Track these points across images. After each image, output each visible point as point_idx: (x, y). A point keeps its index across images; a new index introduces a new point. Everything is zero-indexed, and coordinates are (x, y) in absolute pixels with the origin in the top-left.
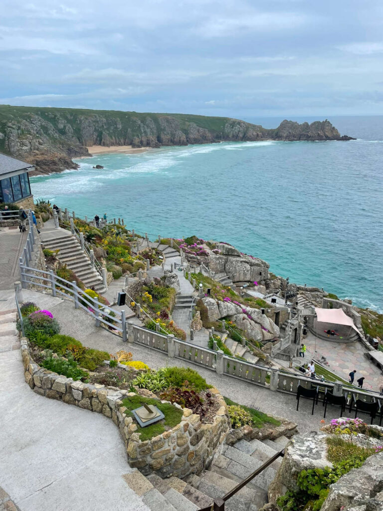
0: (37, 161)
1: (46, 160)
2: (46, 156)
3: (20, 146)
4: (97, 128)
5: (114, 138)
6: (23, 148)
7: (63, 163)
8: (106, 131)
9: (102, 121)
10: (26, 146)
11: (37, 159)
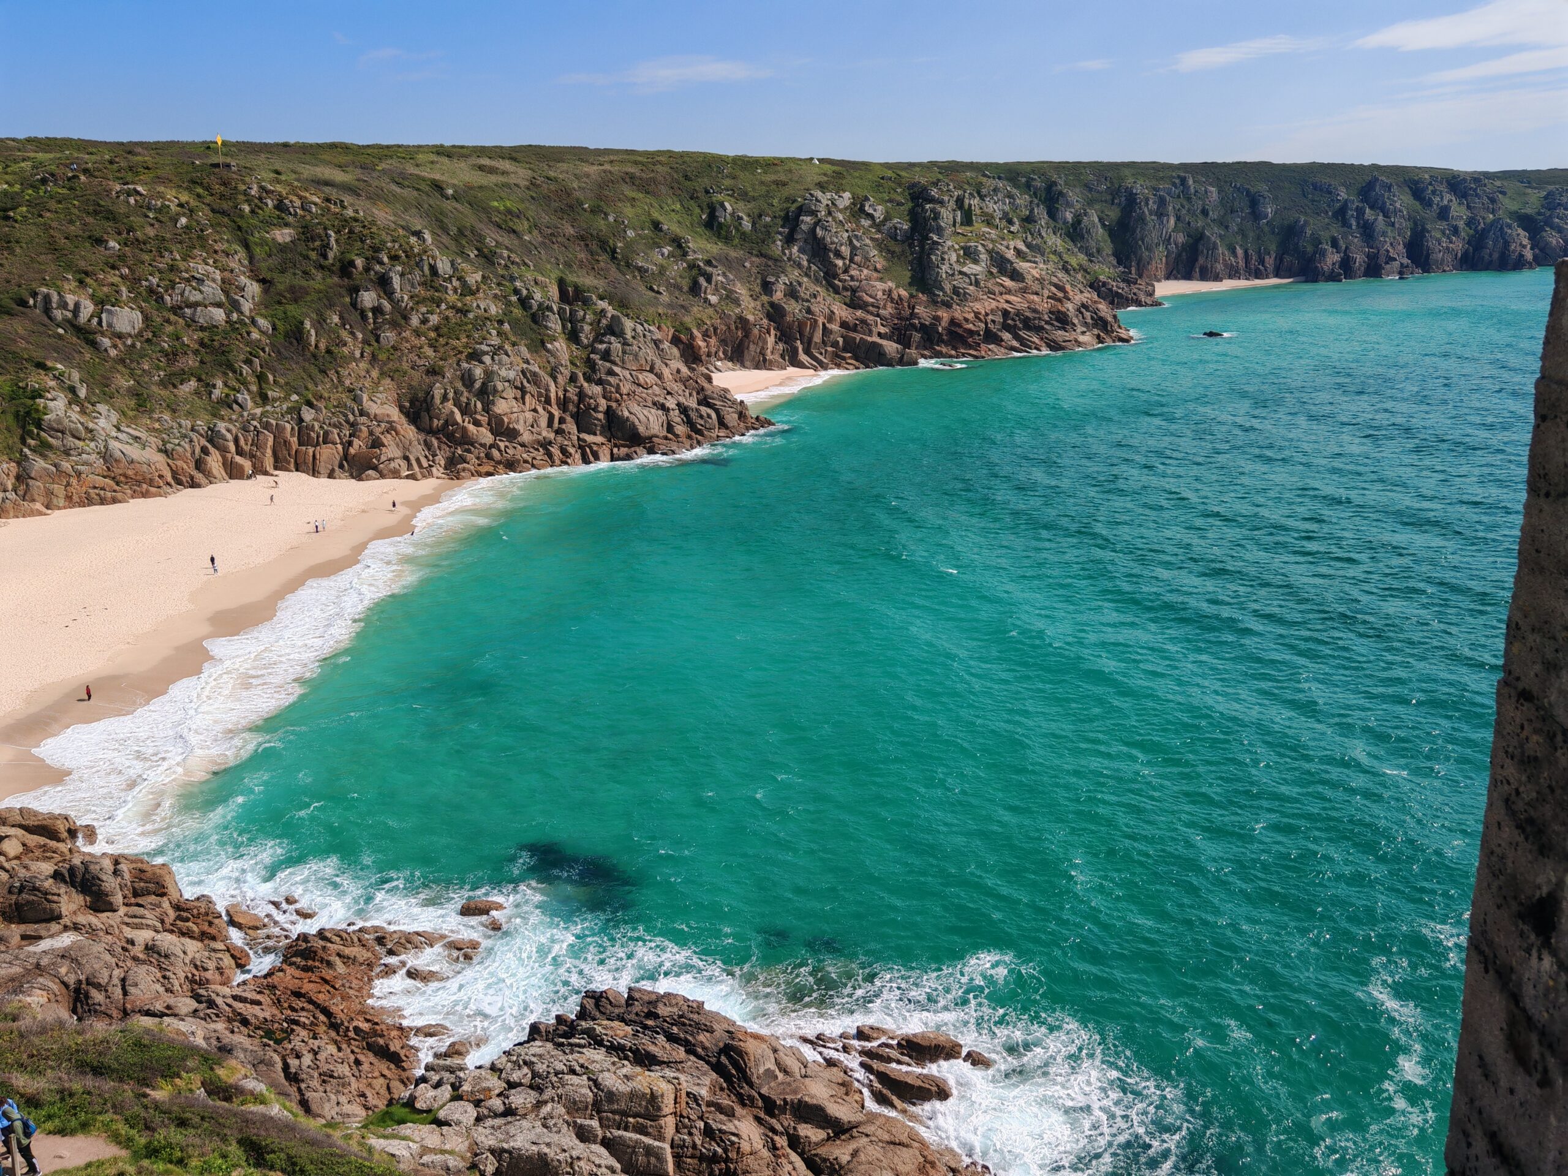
0: (1005, 313)
1: (1035, 311)
2: (1035, 298)
3: (958, 261)
4: (1185, 219)
5: (1240, 252)
6: (965, 269)
7: (1089, 321)
8: (1216, 228)
9: (1205, 195)
10: (976, 261)
11: (1006, 306)
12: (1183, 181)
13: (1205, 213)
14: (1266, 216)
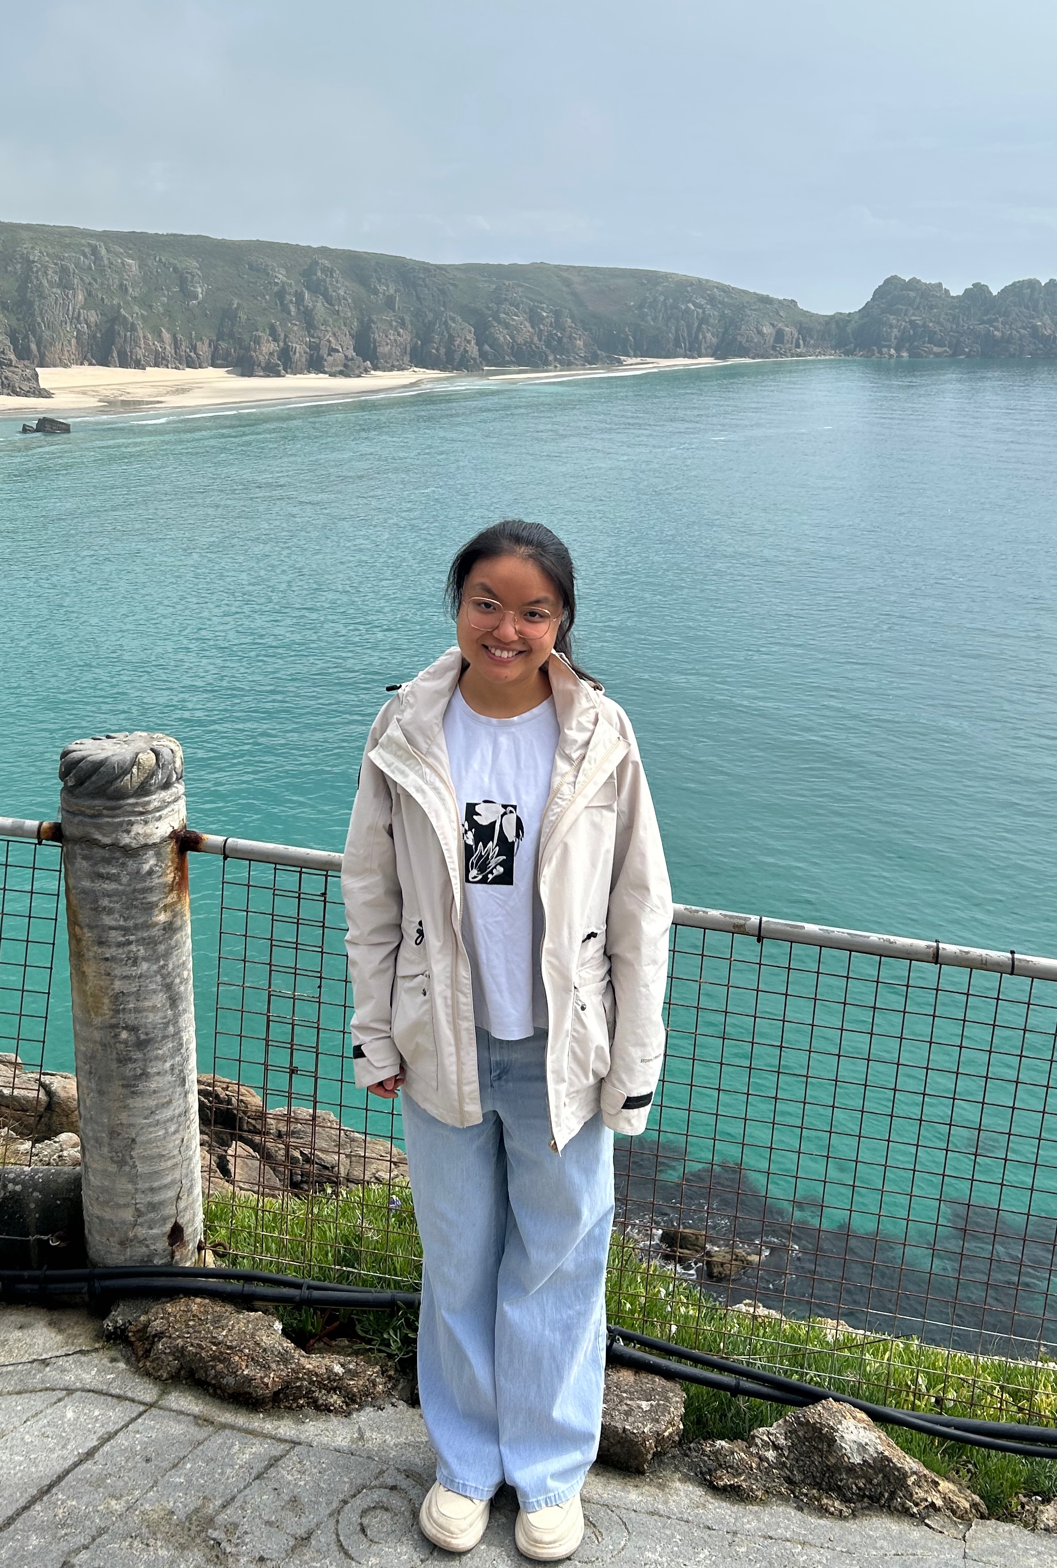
4: (97, 294)
8: (136, 308)
12: (95, 251)
13: (123, 288)
14: (196, 298)
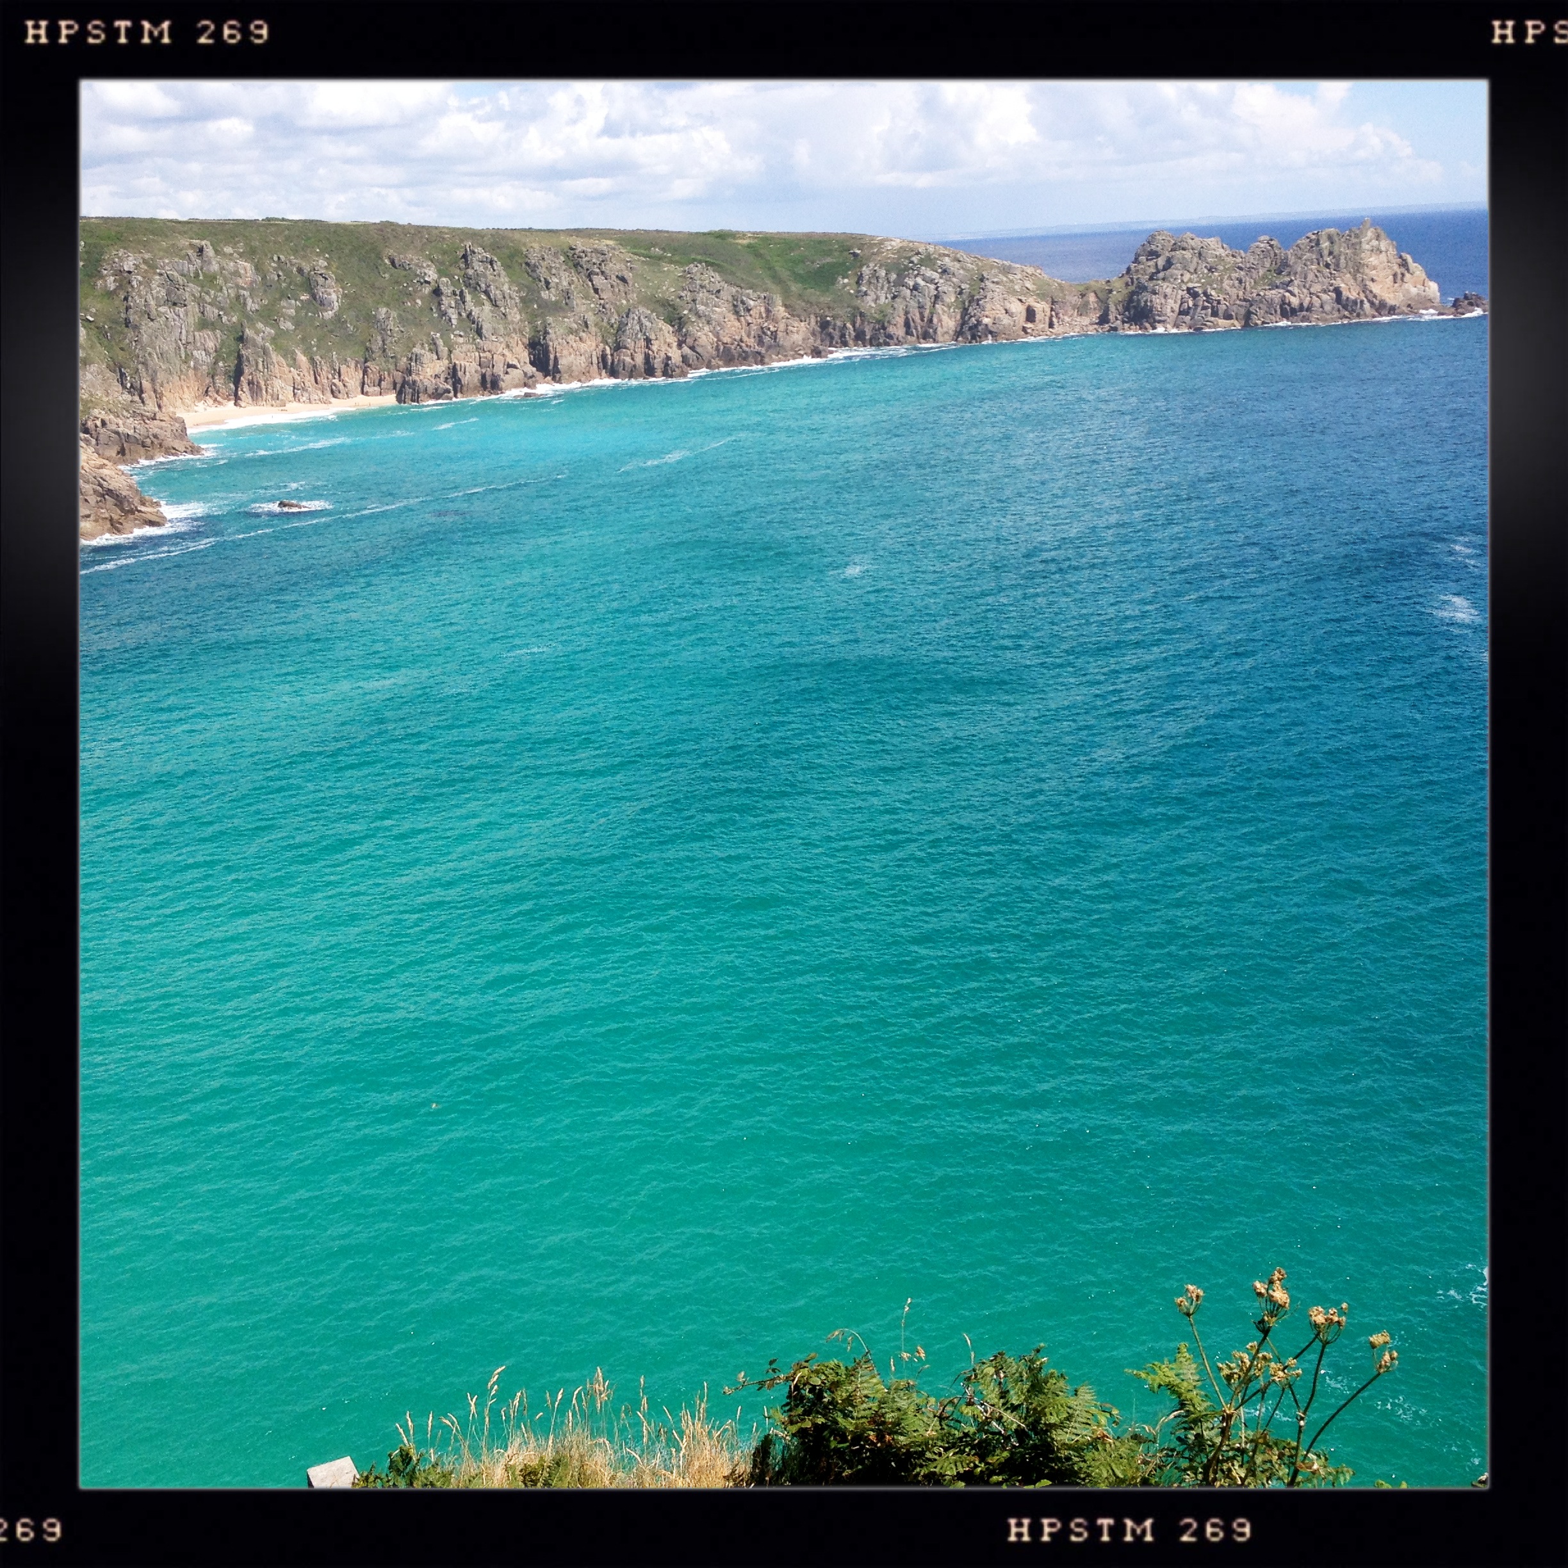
4: (212, 312)
5: (302, 360)
8: (260, 325)
9: (236, 273)
